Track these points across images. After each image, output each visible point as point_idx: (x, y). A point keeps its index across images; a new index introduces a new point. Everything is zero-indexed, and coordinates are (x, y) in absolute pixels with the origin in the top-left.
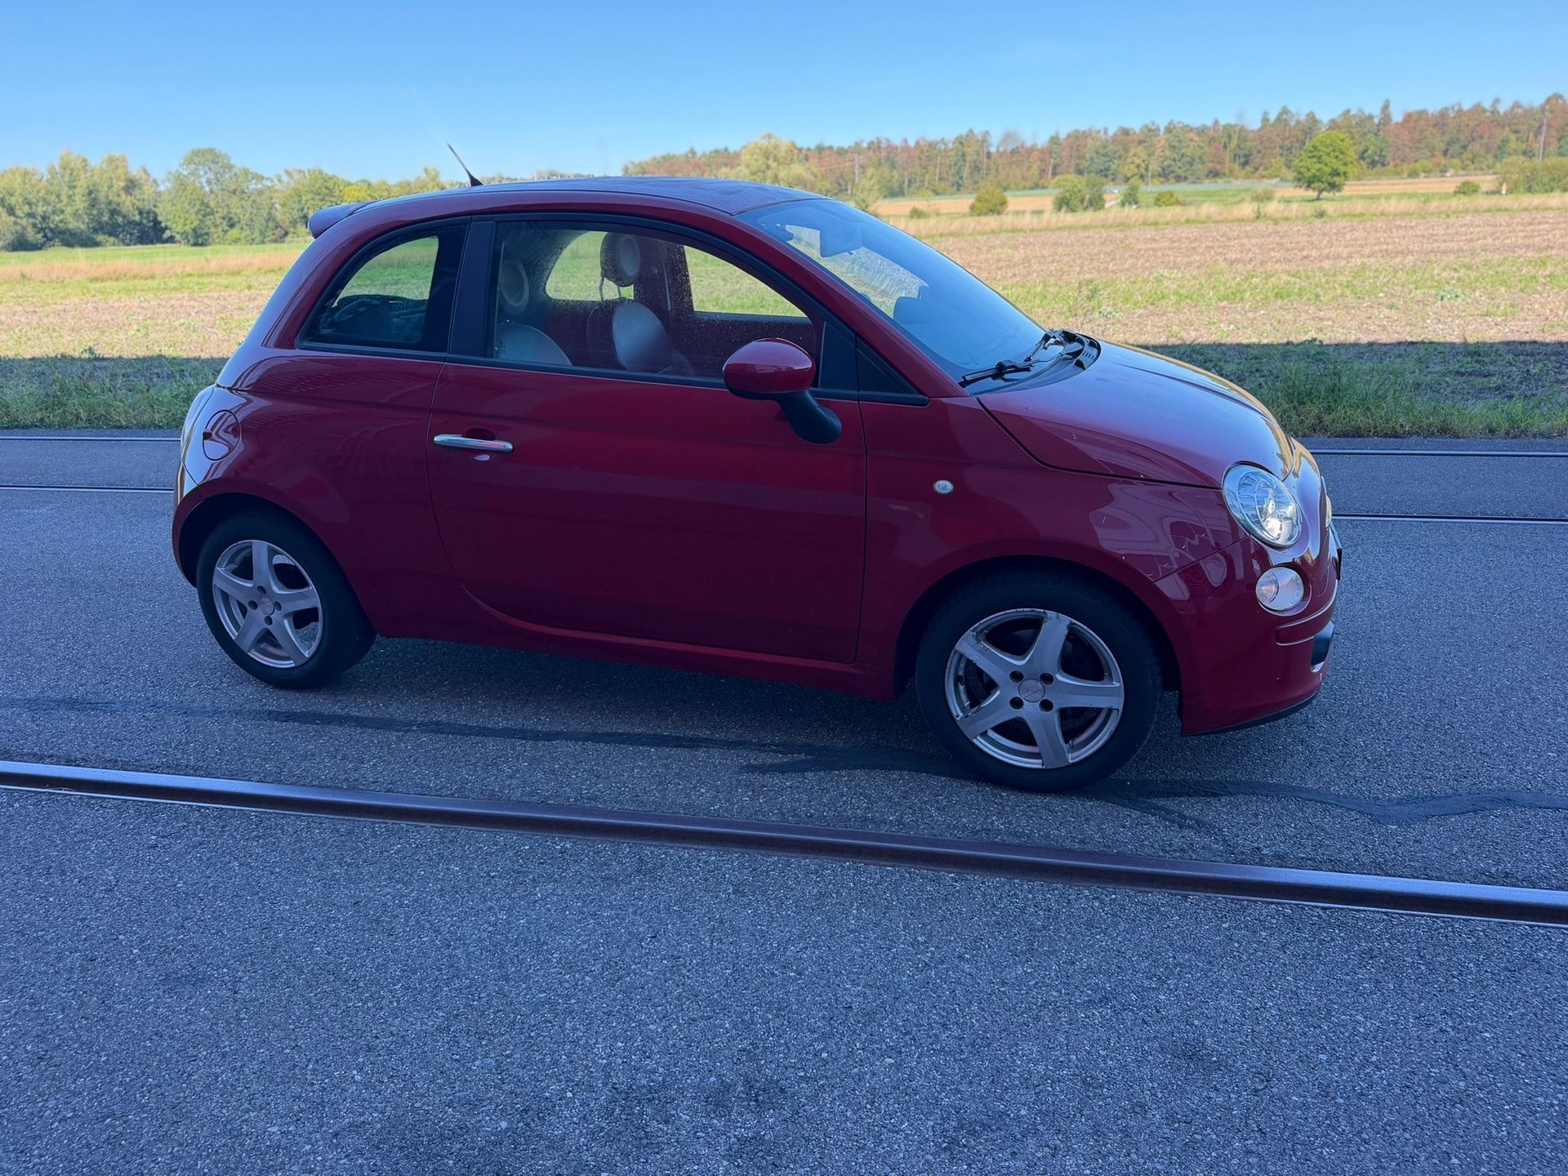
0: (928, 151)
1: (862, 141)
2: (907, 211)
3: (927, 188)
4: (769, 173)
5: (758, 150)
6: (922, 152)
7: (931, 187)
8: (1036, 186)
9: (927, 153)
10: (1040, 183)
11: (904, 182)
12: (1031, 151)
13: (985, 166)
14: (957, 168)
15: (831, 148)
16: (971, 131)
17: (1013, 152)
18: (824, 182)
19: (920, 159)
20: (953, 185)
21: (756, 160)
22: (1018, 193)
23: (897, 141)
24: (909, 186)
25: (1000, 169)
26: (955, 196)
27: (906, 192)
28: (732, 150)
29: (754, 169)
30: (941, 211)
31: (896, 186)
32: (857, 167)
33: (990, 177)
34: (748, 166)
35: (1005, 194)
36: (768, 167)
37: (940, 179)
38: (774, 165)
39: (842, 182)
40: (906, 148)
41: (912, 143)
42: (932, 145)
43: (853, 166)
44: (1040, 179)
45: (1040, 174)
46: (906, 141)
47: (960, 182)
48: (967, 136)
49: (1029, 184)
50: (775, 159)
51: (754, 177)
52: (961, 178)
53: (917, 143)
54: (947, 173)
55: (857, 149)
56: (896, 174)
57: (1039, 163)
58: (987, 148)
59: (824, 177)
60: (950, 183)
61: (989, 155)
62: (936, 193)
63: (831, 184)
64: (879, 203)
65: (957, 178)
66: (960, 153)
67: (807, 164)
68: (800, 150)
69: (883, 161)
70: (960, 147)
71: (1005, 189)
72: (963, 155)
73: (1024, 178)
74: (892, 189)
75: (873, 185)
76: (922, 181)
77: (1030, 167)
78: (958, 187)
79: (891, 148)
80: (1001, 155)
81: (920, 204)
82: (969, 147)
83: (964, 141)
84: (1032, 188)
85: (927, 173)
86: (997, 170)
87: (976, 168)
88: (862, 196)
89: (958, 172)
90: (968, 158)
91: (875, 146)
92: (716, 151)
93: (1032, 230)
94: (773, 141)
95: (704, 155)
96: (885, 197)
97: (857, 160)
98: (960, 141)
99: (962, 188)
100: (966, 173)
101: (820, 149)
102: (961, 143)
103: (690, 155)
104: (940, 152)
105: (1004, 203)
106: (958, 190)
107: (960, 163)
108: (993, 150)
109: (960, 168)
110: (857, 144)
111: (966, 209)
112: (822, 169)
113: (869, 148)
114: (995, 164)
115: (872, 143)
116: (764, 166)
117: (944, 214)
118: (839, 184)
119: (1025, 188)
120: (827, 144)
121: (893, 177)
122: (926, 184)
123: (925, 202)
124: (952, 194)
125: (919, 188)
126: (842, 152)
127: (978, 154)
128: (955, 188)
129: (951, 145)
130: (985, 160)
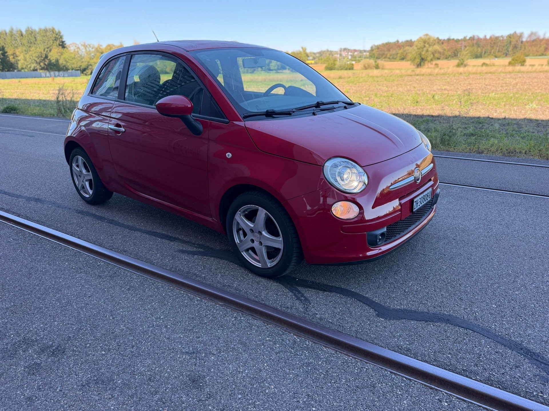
0: (495, 40)
1: (467, 37)
2: (481, 64)
3: (492, 55)
4: (425, 49)
5: (421, 40)
6: (492, 41)
7: (494, 54)
8: (542, 55)
9: (494, 41)
10: (544, 53)
11: (482, 52)
12: (541, 40)
13: (519, 46)
14: (507, 47)
15: (453, 39)
16: (515, 32)
17: (533, 41)
18: (448, 52)
19: (491, 43)
20: (504, 54)
21: (420, 44)
22: (533, 57)
23: (482, 36)
24: (484, 54)
25: (526, 47)
26: (504, 58)
27: (483, 56)
28: (413, 40)
29: (419, 47)
30: (496, 64)
31: (479, 54)
32: (463, 46)
33: (521, 51)
34: (416, 46)
35: (526, 58)
36: (425, 46)
37: (499, 51)
38: (427, 46)
39: (456, 52)
40: (485, 39)
41: (488, 37)
42: (497, 38)
43: (461, 46)
44: (545, 52)
45: (545, 50)
46: (485, 36)
47: (507, 53)
48: (513, 34)
49: (539, 54)
50: (428, 43)
51: (419, 50)
52: (508, 51)
53: (491, 37)
54: (502, 49)
55: (465, 39)
56: (479, 50)
57: (545, 45)
58: (522, 39)
59: (448, 50)
60: (503, 53)
61: (522, 42)
62: (496, 57)
63: (451, 53)
64: (469, 60)
65: (506, 51)
66: (509, 41)
67: (443, 46)
68: (440, 40)
69: (474, 44)
70: (509, 38)
71: (527, 56)
72: (510, 42)
73: (537, 51)
74: (477, 55)
75: (467, 53)
76: (490, 52)
77: (540, 47)
78: (506, 55)
79: (479, 39)
80: (527, 42)
81: (487, 61)
82: (514, 38)
83: (511, 37)
84: (540, 55)
85: (493, 49)
86: (525, 48)
87: (515, 47)
88: (462, 58)
89: (507, 49)
90: (512, 43)
91: (472, 39)
92: (407, 41)
93: (528, 72)
94: (428, 37)
95: (402, 42)
96: (474, 58)
97: (463, 44)
98: (510, 36)
99: (508, 55)
100: (510, 49)
101: (449, 40)
102: (510, 37)
103: (396, 42)
104: (500, 41)
105: (524, 61)
106: (506, 56)
107: (508, 45)
108: (524, 40)
109: (508, 47)
110: (465, 38)
111: (507, 64)
112: (449, 47)
113: (469, 39)
114: (524, 45)
115: (471, 38)
116: (423, 46)
117: (497, 65)
118: (455, 53)
119: (537, 55)
120: (452, 38)
121: (478, 50)
122: (492, 53)
123: (489, 61)
124: (503, 57)
125: (489, 55)
126: (458, 41)
127: (517, 41)
128: (505, 55)
129: (505, 38)
130: (520, 44)
